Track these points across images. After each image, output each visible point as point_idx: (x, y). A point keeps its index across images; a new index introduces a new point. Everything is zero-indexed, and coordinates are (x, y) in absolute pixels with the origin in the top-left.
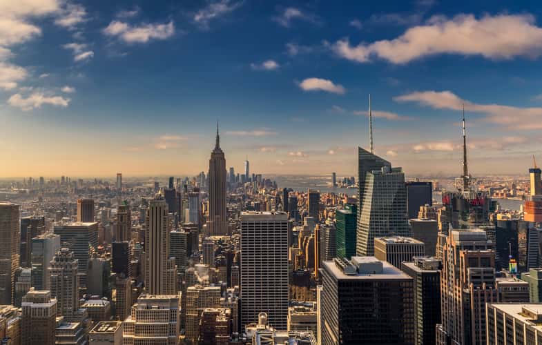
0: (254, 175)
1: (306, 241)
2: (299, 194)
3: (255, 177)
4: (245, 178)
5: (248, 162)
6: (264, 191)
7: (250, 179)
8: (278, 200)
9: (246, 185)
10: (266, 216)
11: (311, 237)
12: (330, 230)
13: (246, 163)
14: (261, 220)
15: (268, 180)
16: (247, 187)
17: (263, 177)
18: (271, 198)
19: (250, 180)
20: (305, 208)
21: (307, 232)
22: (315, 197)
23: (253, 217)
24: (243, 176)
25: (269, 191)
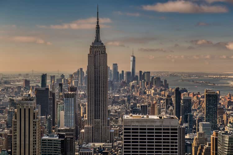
0: (141, 72)
1: (201, 150)
2: (194, 95)
3: (143, 76)
4: (131, 76)
5: (134, 58)
6: (153, 91)
7: (137, 76)
8: (168, 102)
9: (131, 84)
10: (153, 121)
11: (207, 146)
12: (230, 138)
13: (132, 58)
14: (147, 125)
15: (158, 79)
16: (133, 86)
17: (152, 75)
18: (161, 99)
19: (136, 78)
20: (201, 111)
21: (202, 141)
22: (212, 99)
23: (138, 121)
24: (128, 73)
25: (158, 91)
